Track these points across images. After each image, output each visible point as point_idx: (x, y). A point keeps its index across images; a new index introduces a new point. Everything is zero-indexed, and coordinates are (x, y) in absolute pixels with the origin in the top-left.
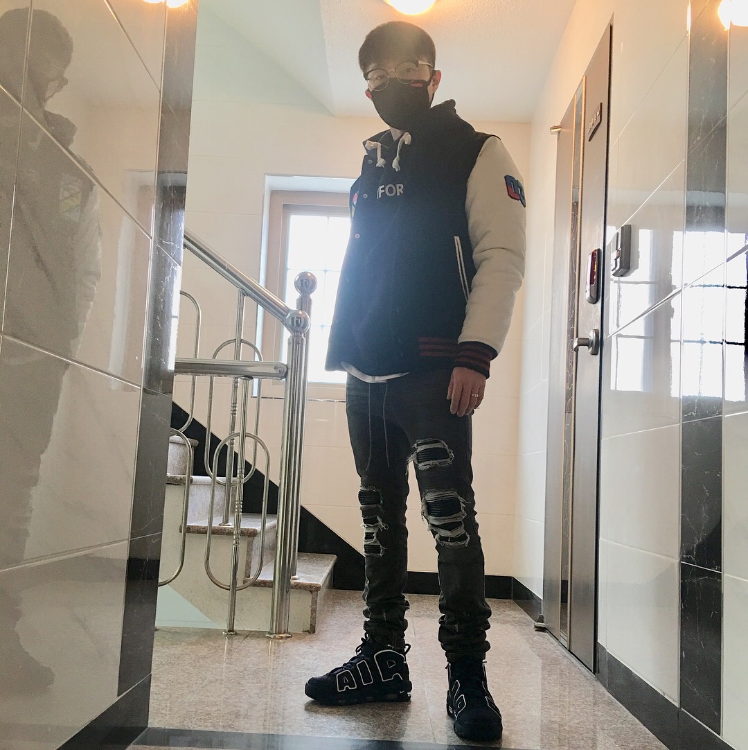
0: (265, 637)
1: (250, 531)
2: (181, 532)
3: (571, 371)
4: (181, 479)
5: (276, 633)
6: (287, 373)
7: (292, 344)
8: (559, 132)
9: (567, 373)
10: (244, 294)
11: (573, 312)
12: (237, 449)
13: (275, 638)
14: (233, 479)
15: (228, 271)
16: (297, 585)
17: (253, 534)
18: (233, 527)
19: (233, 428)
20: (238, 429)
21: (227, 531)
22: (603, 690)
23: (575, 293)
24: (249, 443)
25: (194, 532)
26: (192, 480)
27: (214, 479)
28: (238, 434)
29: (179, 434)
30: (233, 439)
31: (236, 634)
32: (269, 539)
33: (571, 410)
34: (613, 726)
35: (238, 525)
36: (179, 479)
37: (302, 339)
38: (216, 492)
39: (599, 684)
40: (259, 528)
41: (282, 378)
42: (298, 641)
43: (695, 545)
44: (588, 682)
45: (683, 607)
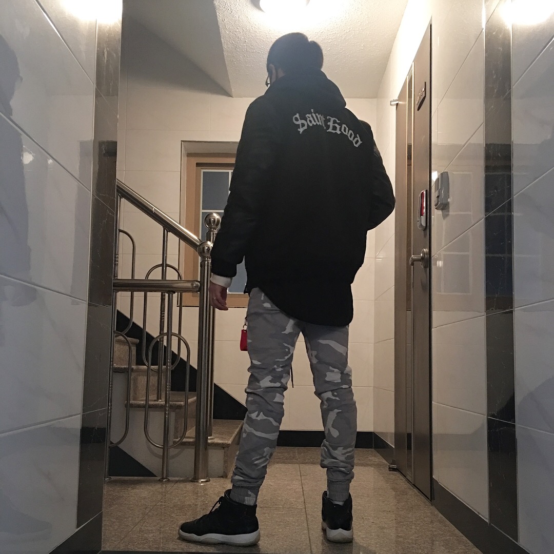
1: (177, 405)
2: (125, 408)
3: (409, 280)
6: (200, 287)
7: (203, 267)
8: (397, 104)
9: (407, 282)
11: (410, 236)
12: (166, 344)
14: (164, 367)
16: (213, 443)
17: (180, 407)
19: (162, 330)
21: (160, 405)
23: (411, 222)
25: (135, 408)
27: (149, 368)
28: (166, 334)
29: (122, 335)
30: (162, 338)
31: (169, 481)
32: (191, 410)
33: (410, 308)
34: (443, 538)
36: (123, 368)
38: (151, 378)
42: (214, 484)
43: (497, 404)
44: (427, 507)
45: (490, 450)
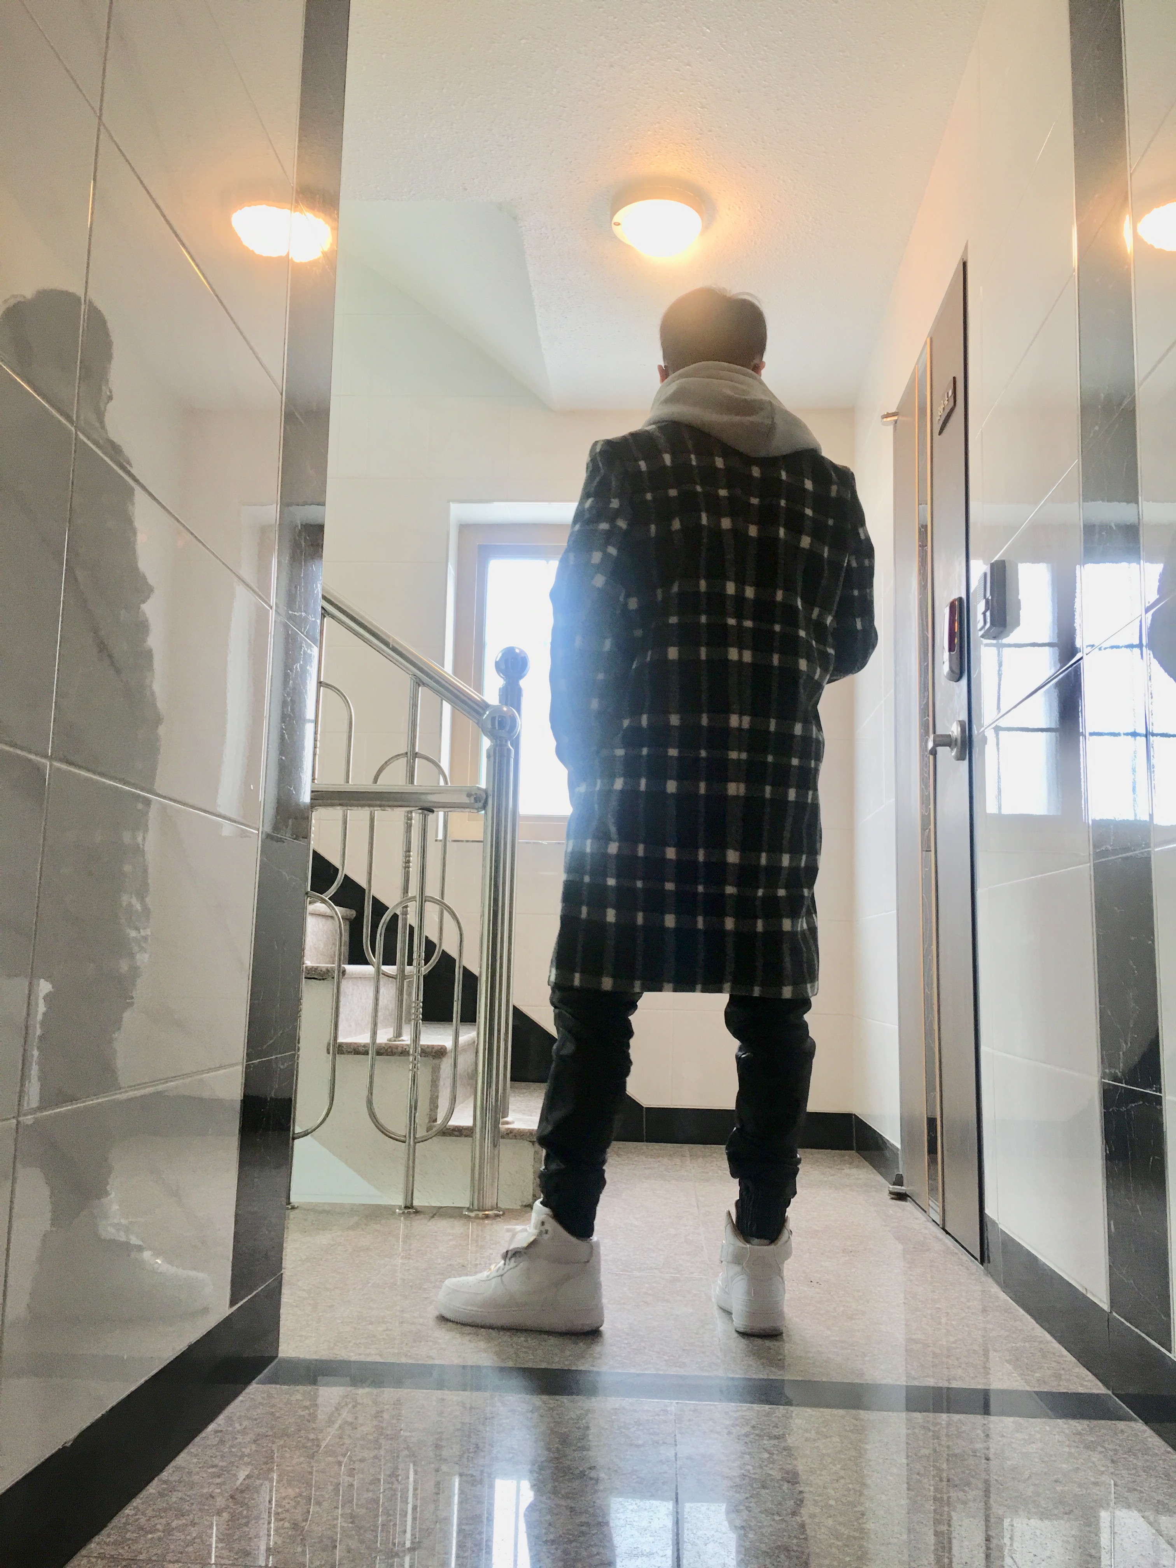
0: (462, 1216)
1: (436, 1048)
2: (329, 1053)
3: (927, 787)
4: (328, 971)
5: (478, 1210)
6: (486, 802)
7: (492, 758)
8: (896, 422)
9: (922, 790)
10: (419, 683)
11: (926, 694)
12: (412, 919)
13: (477, 1217)
14: (408, 969)
15: (394, 650)
16: (511, 1132)
18: (408, 1042)
19: (406, 889)
20: (413, 891)
21: (400, 1049)
22: (995, 1289)
23: (927, 665)
24: (432, 911)
25: (349, 1053)
26: (344, 972)
28: (413, 899)
29: (323, 901)
30: (406, 907)
31: (417, 1212)
32: (465, 1061)
33: (929, 846)
35: (416, 1038)
36: (324, 970)
37: (509, 750)
38: (382, 990)
39: (990, 1281)
40: (449, 1044)
41: (478, 809)
43: (1121, 1053)
44: (973, 1277)
45: (1108, 1152)
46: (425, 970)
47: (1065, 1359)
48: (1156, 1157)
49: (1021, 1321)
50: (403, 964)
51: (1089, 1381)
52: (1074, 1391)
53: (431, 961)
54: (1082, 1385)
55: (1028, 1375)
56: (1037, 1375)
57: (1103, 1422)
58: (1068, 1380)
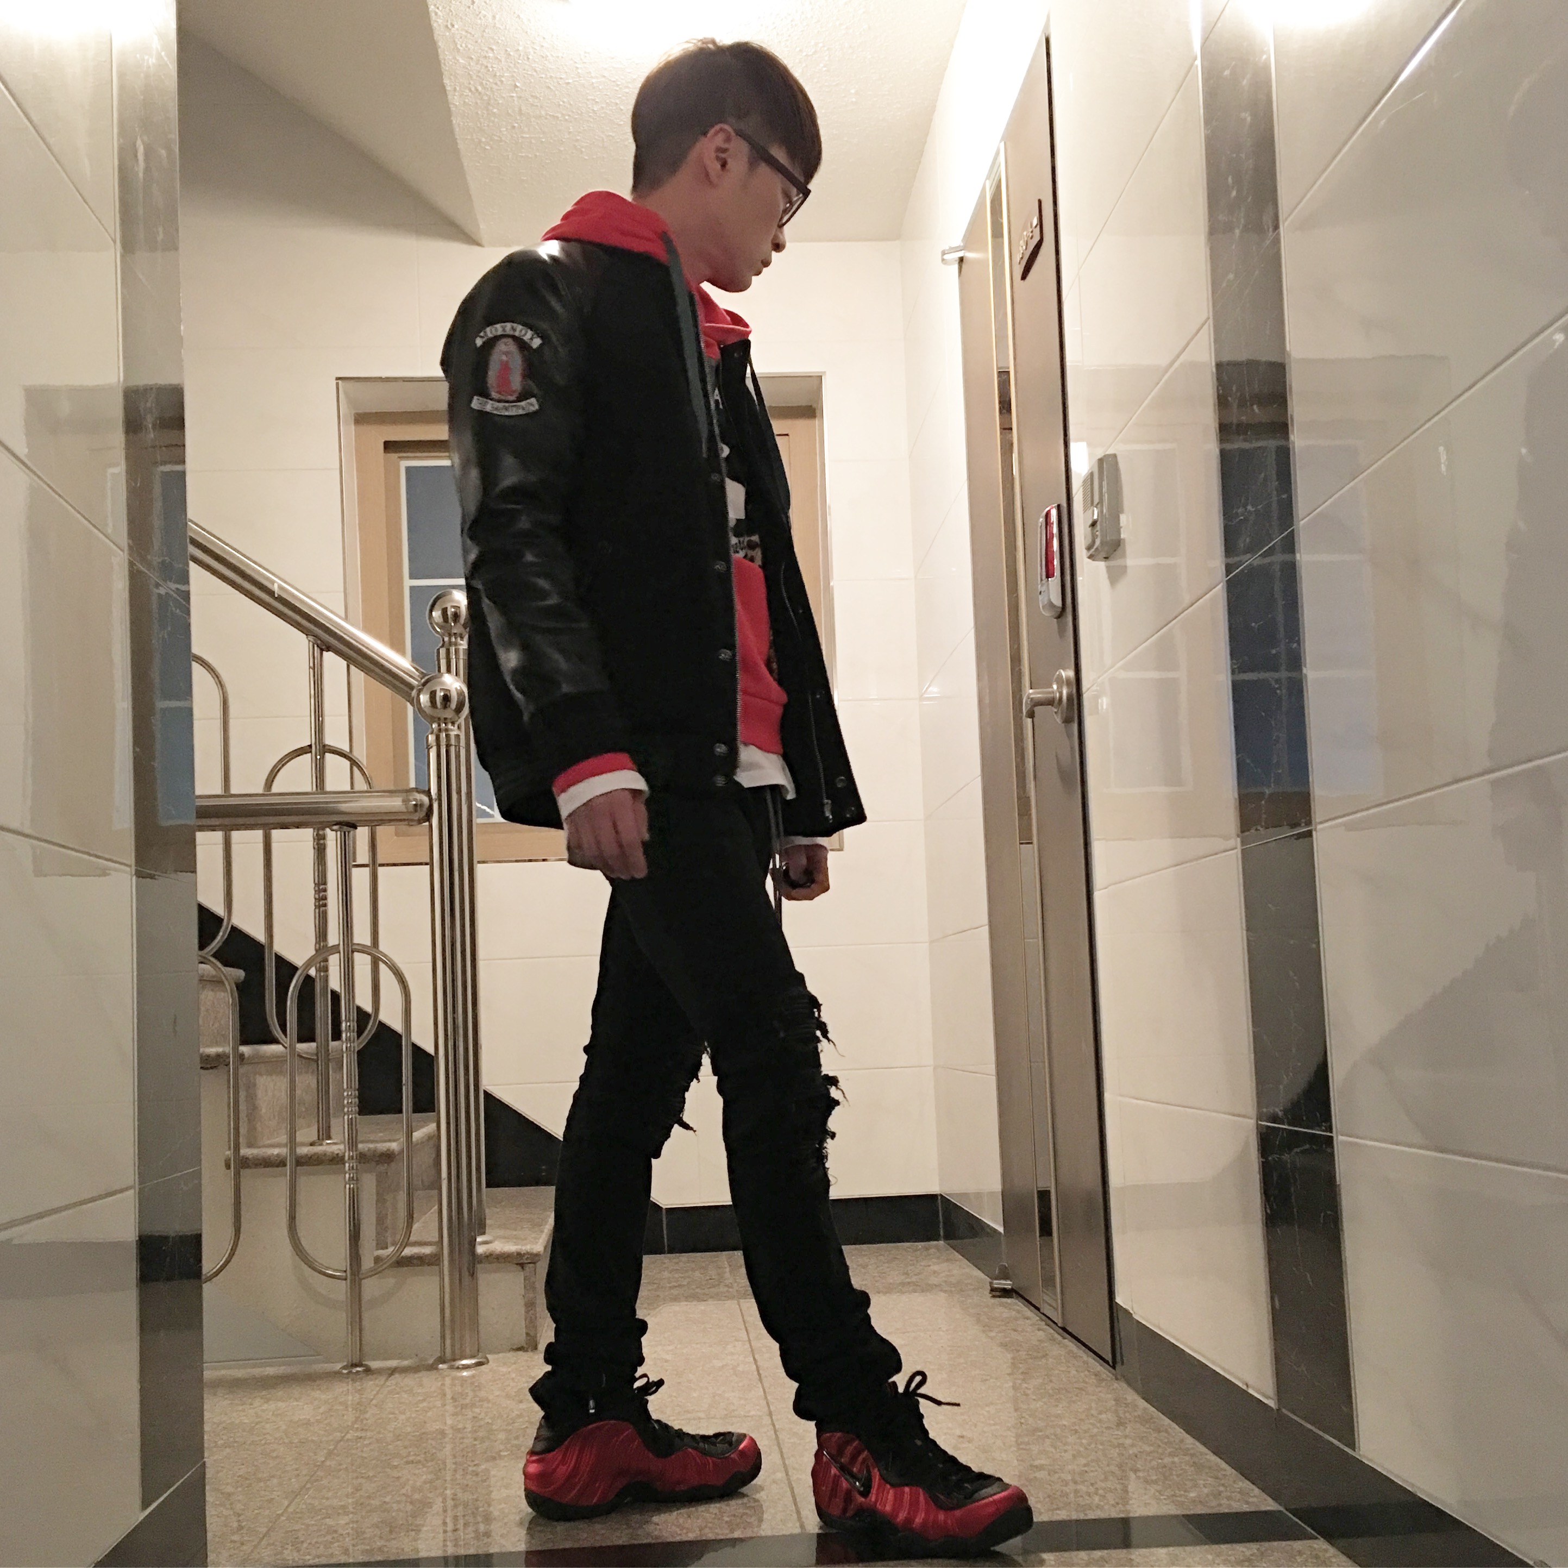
0: (433, 1369)
1: (381, 1153)
2: (229, 1169)
4: (218, 1055)
5: (453, 1359)
6: (430, 809)
8: (962, 259)
10: (321, 646)
13: (452, 1368)
14: (333, 1044)
15: (282, 602)
16: (492, 1255)
17: (388, 1157)
18: (341, 1147)
19: (323, 936)
21: (329, 1157)
24: (362, 965)
25: (257, 1167)
26: (242, 1057)
27: (292, 1048)
28: (335, 949)
29: (204, 963)
30: (325, 963)
32: (422, 1164)
34: (1154, 1463)
35: (352, 1142)
36: (215, 1056)
38: (298, 1078)
40: (398, 1146)
41: (418, 823)
42: (504, 1370)
43: (1281, 1087)
44: (1104, 1384)
45: (1269, 1211)
46: (358, 1045)
47: (1224, 1473)
48: (1329, 1212)
49: (1166, 1431)
50: (328, 1041)
51: (1255, 1496)
52: (1239, 1511)
53: (366, 1032)
54: (1247, 1503)
55: (1181, 1496)
56: (1192, 1495)
57: (1275, 1544)
58: (1229, 1498)
